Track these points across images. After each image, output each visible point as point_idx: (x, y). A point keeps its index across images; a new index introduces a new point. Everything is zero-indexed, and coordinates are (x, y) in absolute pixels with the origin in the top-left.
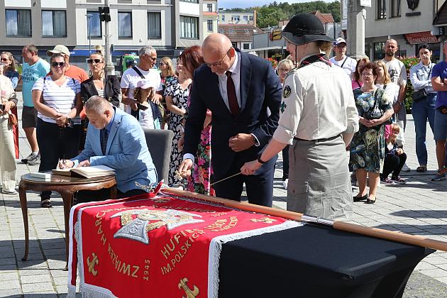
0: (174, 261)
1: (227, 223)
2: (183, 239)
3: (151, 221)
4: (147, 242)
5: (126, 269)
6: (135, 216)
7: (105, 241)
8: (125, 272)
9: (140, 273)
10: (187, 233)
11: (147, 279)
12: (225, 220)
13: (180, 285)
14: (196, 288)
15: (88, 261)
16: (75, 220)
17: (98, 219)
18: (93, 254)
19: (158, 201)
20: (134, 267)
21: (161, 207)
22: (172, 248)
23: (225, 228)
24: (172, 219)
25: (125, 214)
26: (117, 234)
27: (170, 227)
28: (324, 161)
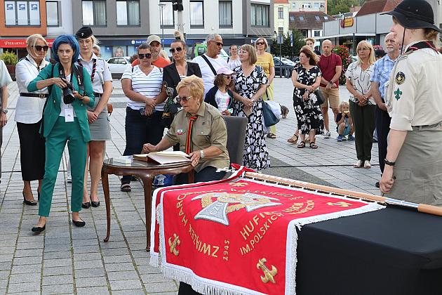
0: (252, 242)
1: (304, 207)
2: (262, 221)
3: (230, 204)
4: (227, 224)
5: (206, 249)
6: (214, 199)
7: (186, 222)
8: (205, 252)
9: (220, 253)
10: (264, 214)
11: (227, 259)
12: (302, 204)
13: (258, 265)
14: (274, 268)
15: (170, 242)
16: (158, 202)
17: (179, 201)
18: (175, 235)
19: (236, 185)
20: (214, 247)
21: (239, 190)
22: (251, 229)
23: (303, 211)
24: (250, 202)
25: (205, 197)
26: (198, 216)
27: (249, 209)
28: (427, 148)
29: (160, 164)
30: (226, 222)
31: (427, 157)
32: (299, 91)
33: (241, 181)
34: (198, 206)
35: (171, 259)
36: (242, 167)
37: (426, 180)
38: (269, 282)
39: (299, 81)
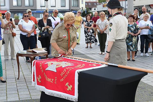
1: (81, 66)
2: (67, 70)
3: (57, 65)
5: (49, 80)
6: (52, 64)
7: (43, 71)
8: (49, 81)
9: (54, 81)
10: (68, 68)
11: (56, 83)
13: (66, 85)
14: (71, 86)
15: (38, 78)
16: (34, 65)
17: (41, 64)
18: (39, 76)
19: (60, 59)
20: (52, 79)
21: (61, 61)
22: (64, 73)
23: (81, 67)
24: (64, 64)
25: (49, 63)
26: (47, 69)
27: (63, 67)
28: (120, 47)
29: (37, 53)
31: (120, 49)
32: (86, 29)
34: (47, 66)
35: (39, 84)
38: (70, 90)
39: (86, 25)
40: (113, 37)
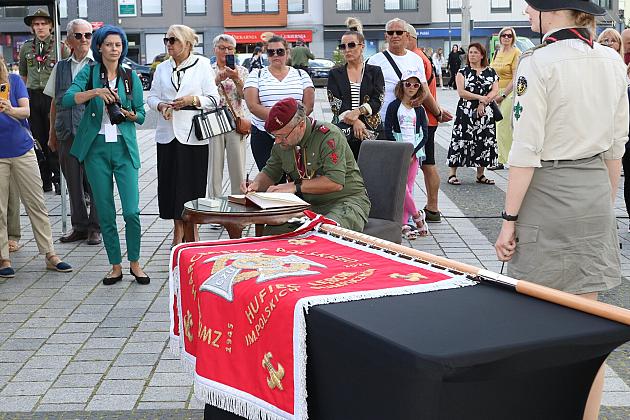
0: (258, 327)
3: (244, 270)
4: (231, 299)
5: (206, 334)
6: (229, 263)
7: (195, 294)
8: (205, 338)
9: (222, 342)
10: (274, 288)
11: (230, 350)
13: (264, 362)
14: (280, 367)
15: (185, 321)
16: (175, 265)
17: (191, 263)
18: (188, 312)
20: (215, 332)
22: (256, 308)
25: (219, 259)
27: (260, 279)
28: (568, 195)
29: (260, 208)
30: (229, 297)
32: (469, 104)
33: (312, 237)
36: (318, 216)
37: (565, 245)
38: (275, 388)
39: (468, 89)
40: (531, 147)
